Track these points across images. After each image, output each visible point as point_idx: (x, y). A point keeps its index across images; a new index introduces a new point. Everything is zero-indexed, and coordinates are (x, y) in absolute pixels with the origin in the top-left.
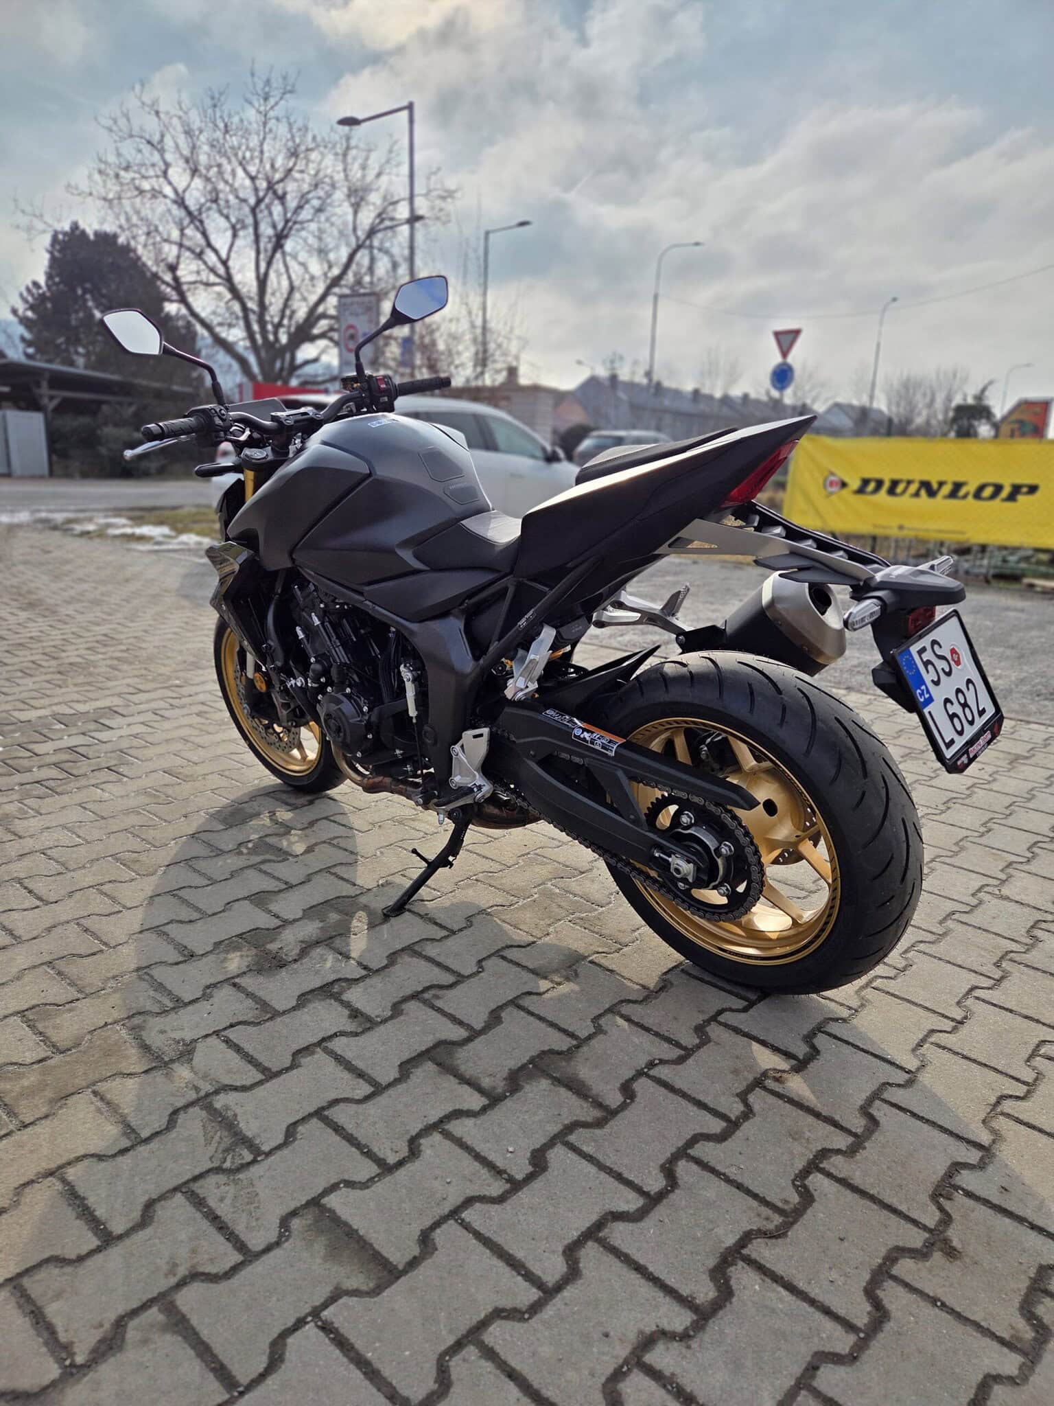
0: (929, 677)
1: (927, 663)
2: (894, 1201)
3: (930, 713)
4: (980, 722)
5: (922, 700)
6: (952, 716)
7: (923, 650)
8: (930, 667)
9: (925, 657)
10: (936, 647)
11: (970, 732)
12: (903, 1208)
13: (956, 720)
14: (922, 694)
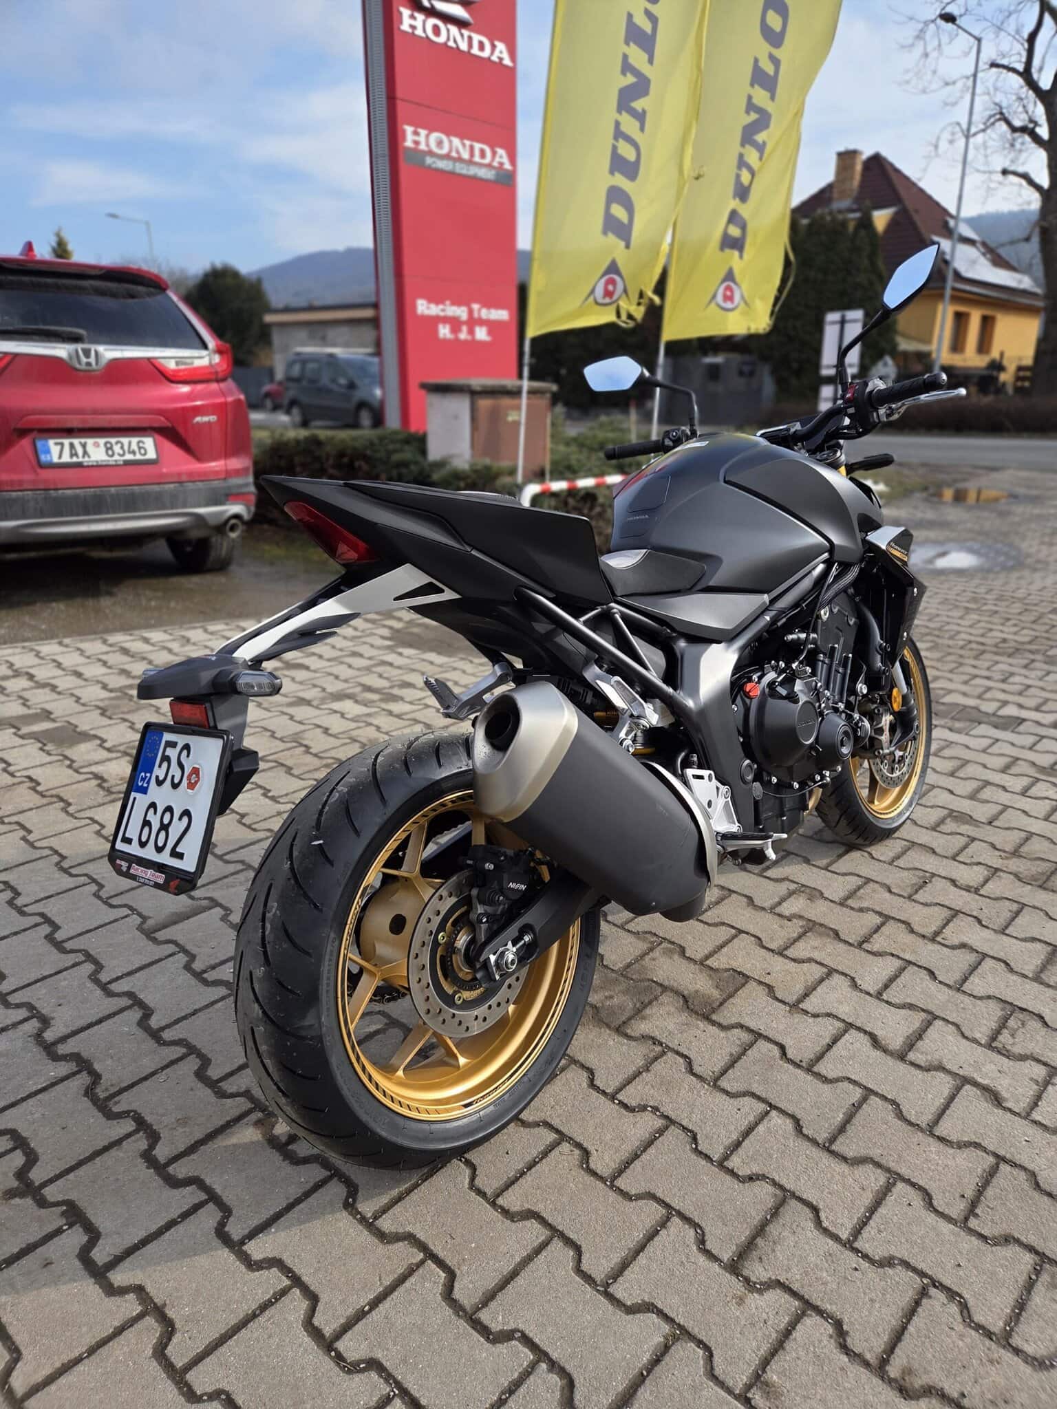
0: (159, 772)
1: (166, 759)
2: (82, 1171)
3: (135, 799)
4: (165, 858)
5: (140, 784)
6: (146, 823)
7: (172, 744)
8: (165, 765)
9: (169, 752)
10: (185, 752)
11: (149, 853)
12: (71, 1176)
13: (146, 830)
14: (143, 779)
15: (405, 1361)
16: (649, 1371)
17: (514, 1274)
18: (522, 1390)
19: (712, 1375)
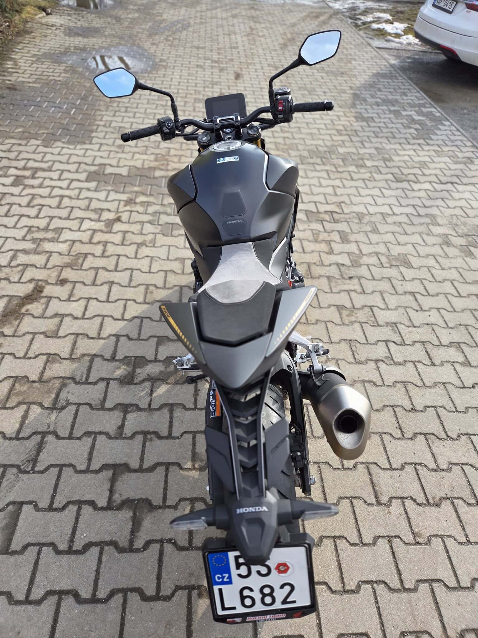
0: (239, 572)
6: (246, 597)
8: (244, 568)
11: (261, 608)
13: (248, 599)
15: (346, 626)
16: (395, 558)
17: (340, 565)
18: (379, 599)
19: (406, 544)
